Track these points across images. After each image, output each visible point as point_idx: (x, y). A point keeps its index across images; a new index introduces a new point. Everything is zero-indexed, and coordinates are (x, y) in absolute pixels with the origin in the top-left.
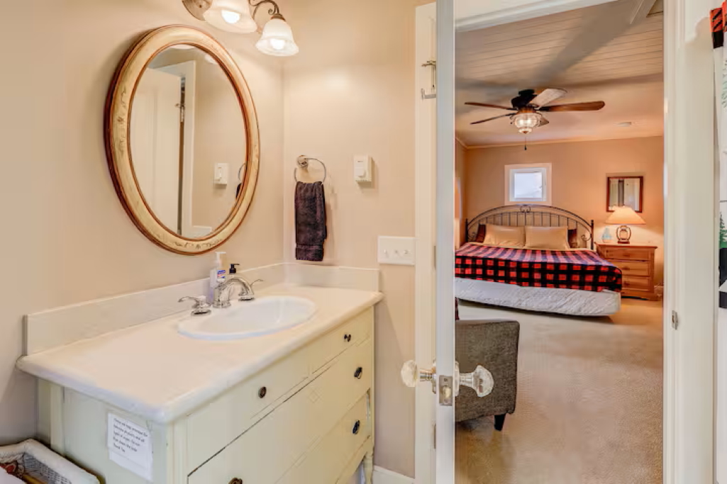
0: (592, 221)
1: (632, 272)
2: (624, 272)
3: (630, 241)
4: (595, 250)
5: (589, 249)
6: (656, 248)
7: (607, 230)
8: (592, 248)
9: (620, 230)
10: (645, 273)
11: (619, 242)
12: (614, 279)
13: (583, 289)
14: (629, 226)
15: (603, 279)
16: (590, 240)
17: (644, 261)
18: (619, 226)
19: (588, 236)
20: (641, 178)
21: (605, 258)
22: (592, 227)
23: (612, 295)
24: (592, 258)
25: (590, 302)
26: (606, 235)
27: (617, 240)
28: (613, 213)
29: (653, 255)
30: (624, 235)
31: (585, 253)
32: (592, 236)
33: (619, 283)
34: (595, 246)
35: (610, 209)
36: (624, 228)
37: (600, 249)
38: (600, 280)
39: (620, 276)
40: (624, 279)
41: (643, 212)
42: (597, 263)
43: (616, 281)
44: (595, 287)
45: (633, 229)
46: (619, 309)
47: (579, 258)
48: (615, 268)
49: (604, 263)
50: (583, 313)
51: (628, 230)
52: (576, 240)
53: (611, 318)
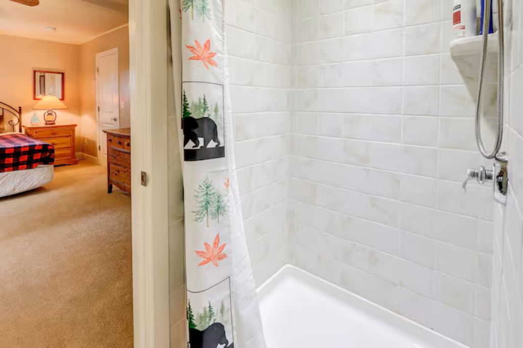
0: (20, 108)
1: (60, 145)
2: (55, 147)
3: (55, 122)
4: (23, 132)
5: (17, 132)
6: (76, 125)
7: (34, 115)
8: (20, 131)
9: (46, 114)
10: (69, 145)
11: (46, 124)
12: (48, 154)
13: (18, 169)
14: (55, 111)
15: (38, 156)
16: (18, 124)
17: (67, 136)
18: (46, 111)
19: (15, 120)
20: (63, 74)
21: (37, 138)
22: (20, 112)
23: (46, 168)
24: (24, 140)
25: (25, 179)
26: (34, 118)
27: (45, 122)
28: (41, 101)
29: (74, 131)
30: (50, 118)
31: (15, 136)
32: (20, 121)
33: (52, 157)
34: (23, 129)
35: (37, 97)
36: (50, 112)
37: (28, 131)
38: (35, 158)
39: (52, 151)
40: (56, 153)
41: (65, 99)
42: (31, 144)
43: (49, 155)
44: (30, 165)
45: (58, 113)
46: (52, 177)
47: (11, 142)
48: (48, 145)
49: (37, 142)
50: (17, 191)
51: (54, 114)
52: (3, 125)
53: (46, 187)
